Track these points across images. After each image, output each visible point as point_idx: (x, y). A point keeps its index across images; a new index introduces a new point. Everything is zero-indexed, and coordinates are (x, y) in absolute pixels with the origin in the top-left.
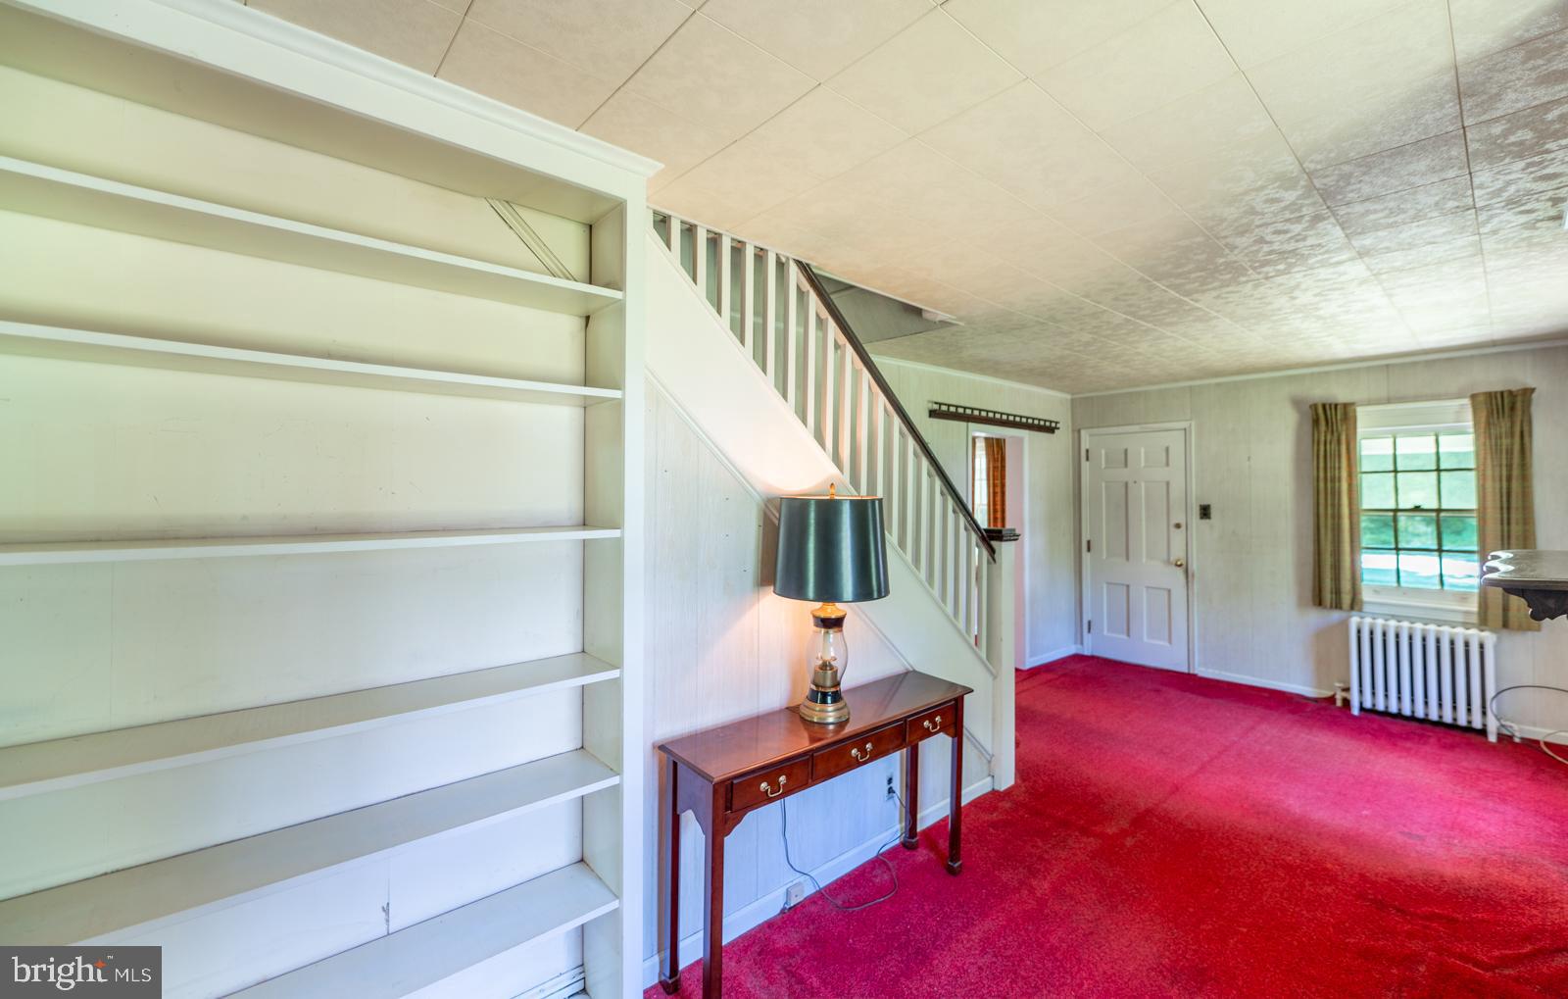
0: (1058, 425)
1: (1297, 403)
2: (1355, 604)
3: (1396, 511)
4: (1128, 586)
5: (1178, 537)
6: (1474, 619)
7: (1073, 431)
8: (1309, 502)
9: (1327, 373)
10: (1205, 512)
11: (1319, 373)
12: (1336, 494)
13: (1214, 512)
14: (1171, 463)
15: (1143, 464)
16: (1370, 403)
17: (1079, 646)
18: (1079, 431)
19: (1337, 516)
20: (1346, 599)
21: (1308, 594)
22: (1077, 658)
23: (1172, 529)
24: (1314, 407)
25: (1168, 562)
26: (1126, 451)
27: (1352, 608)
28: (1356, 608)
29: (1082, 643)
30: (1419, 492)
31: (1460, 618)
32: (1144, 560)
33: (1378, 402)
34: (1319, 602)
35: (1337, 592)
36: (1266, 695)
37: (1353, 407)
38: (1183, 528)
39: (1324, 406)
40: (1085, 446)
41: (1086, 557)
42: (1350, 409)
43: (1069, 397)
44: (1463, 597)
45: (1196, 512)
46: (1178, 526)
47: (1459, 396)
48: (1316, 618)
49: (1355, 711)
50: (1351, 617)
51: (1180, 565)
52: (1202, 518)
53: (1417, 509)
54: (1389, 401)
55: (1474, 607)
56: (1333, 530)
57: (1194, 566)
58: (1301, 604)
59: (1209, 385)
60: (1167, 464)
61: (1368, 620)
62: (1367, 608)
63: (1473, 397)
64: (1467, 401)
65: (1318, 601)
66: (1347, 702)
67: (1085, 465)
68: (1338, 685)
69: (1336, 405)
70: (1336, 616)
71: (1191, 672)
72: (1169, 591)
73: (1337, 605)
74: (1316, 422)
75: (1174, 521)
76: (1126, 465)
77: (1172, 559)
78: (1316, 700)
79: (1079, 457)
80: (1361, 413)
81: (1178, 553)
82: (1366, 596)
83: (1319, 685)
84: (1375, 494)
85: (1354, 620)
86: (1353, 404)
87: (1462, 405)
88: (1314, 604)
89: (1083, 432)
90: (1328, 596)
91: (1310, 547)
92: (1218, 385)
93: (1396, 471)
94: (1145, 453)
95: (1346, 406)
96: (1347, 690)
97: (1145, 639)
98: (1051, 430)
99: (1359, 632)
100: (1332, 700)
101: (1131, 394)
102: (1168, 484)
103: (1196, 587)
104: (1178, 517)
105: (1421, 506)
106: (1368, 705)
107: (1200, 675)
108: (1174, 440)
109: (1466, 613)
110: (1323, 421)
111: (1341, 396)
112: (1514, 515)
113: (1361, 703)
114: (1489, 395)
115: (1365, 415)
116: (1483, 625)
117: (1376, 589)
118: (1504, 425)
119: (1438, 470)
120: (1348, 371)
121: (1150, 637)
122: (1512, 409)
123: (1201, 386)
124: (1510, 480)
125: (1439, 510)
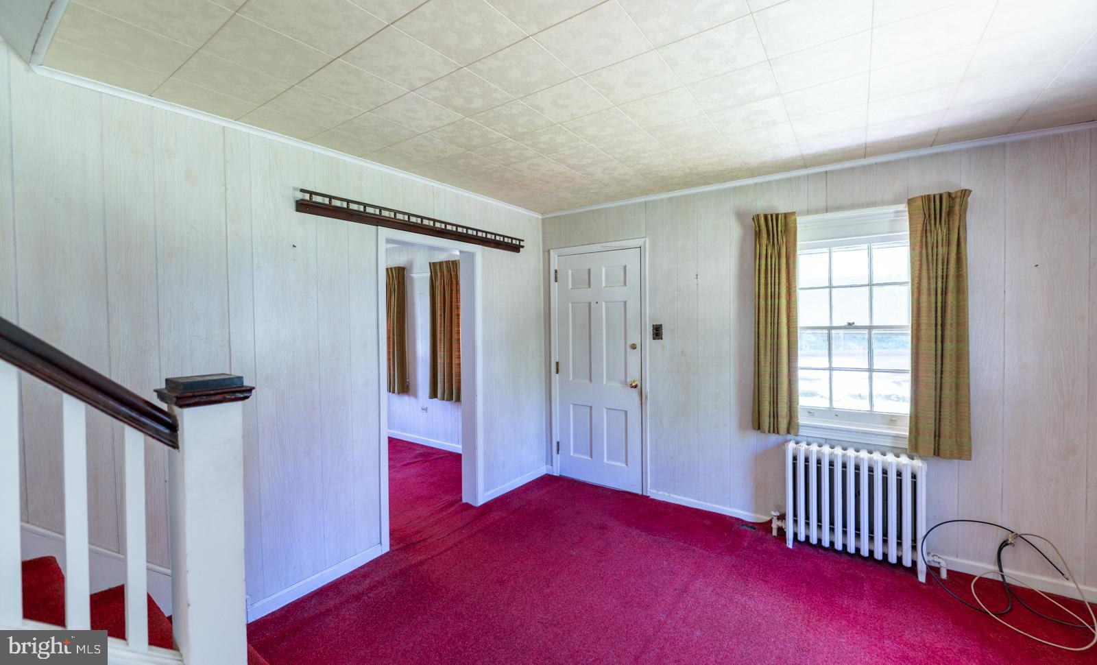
0: (522, 243)
1: (740, 215)
2: (792, 427)
3: (830, 328)
4: (591, 407)
5: (634, 357)
6: (905, 445)
7: (544, 251)
8: (751, 319)
9: (769, 183)
10: (657, 332)
11: (762, 184)
12: (776, 311)
13: (665, 332)
14: (627, 284)
15: (604, 285)
16: (808, 212)
17: (550, 467)
18: (549, 251)
19: (776, 336)
20: (783, 423)
21: (749, 416)
22: (547, 481)
23: (629, 349)
24: (756, 218)
25: (625, 383)
26: (589, 270)
27: (788, 432)
28: (792, 432)
29: (552, 465)
30: (852, 309)
31: (889, 443)
32: (605, 382)
33: (817, 211)
34: (758, 427)
35: (775, 415)
36: (708, 522)
37: (793, 217)
38: (639, 348)
39: (766, 217)
40: (554, 265)
41: (556, 378)
42: (790, 220)
43: (540, 217)
44: (892, 420)
45: (649, 332)
46: (634, 347)
47: (895, 202)
48: (755, 440)
49: (790, 544)
50: (788, 441)
51: (636, 387)
52: (654, 339)
53: (850, 326)
54: (827, 210)
55: (904, 431)
56: (772, 350)
57: (648, 388)
58: (742, 427)
59: (662, 200)
60: (625, 284)
61: (803, 446)
62: (802, 432)
63: (910, 202)
64: (903, 207)
65: (757, 425)
66: (782, 531)
67: (554, 286)
68: (773, 513)
69: (777, 216)
70: (773, 438)
71: (644, 494)
72: (626, 412)
73: (775, 430)
74: (758, 234)
75: (630, 342)
76: (590, 287)
77: (629, 381)
78: (754, 525)
79: (550, 276)
80: (802, 222)
81: (634, 375)
82: (802, 419)
83: (756, 510)
84: (811, 311)
85: (791, 446)
86: (793, 213)
87: (897, 212)
88: (755, 429)
89: (552, 252)
90: (766, 420)
91: (751, 368)
92: (670, 199)
93: (831, 287)
94: (607, 272)
95: (786, 216)
96: (782, 517)
97: (605, 460)
98: (516, 248)
99: (795, 458)
100: (768, 526)
101: (593, 211)
102: (625, 302)
103: (649, 408)
104: (634, 338)
105: (853, 323)
106: (802, 538)
107: (653, 497)
108: (631, 259)
109: (897, 437)
110: (764, 235)
111: (782, 207)
112: (950, 333)
113: (795, 535)
114: (928, 199)
115: (804, 228)
116: (914, 450)
117: (811, 412)
118: (941, 232)
119: (871, 285)
120: (789, 180)
121: (609, 458)
122: (949, 213)
123: (654, 201)
124: (945, 292)
125: (870, 328)
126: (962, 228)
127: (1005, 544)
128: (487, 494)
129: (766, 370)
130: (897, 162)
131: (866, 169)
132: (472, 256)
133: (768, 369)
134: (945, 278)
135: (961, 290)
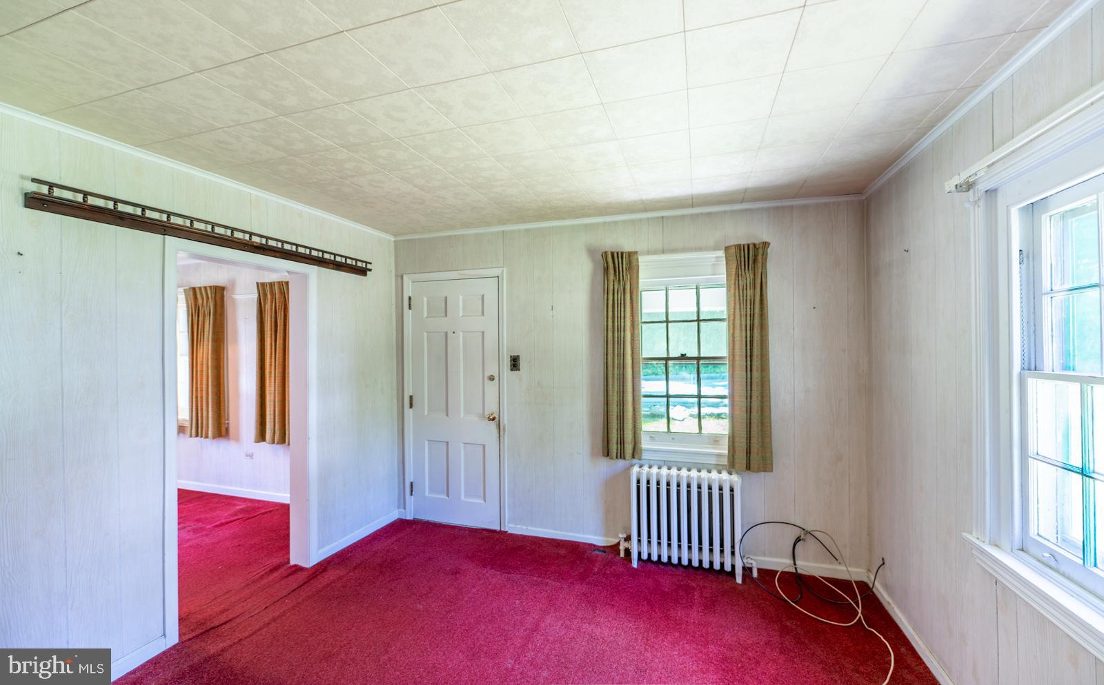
0: (369, 266)
1: (591, 251)
2: (636, 452)
3: (667, 359)
4: (447, 443)
5: (491, 388)
6: (725, 461)
7: (396, 276)
8: (601, 350)
9: (616, 223)
10: (515, 363)
11: (610, 223)
12: (621, 343)
13: (522, 363)
14: (485, 314)
15: (461, 314)
16: (649, 253)
17: (401, 510)
18: (402, 277)
19: (622, 366)
20: (629, 448)
21: (599, 444)
22: (399, 527)
23: (487, 382)
24: (605, 254)
25: (483, 416)
26: (446, 298)
27: (633, 457)
28: (636, 456)
29: (405, 509)
30: (683, 342)
31: (713, 461)
32: (462, 415)
33: (655, 252)
34: (607, 454)
35: (622, 442)
36: (562, 552)
37: (636, 257)
38: (496, 379)
39: (612, 254)
40: (408, 292)
41: (409, 413)
42: (634, 257)
43: (393, 239)
44: (715, 440)
45: (507, 363)
46: (491, 378)
47: (715, 248)
48: (606, 467)
49: (635, 564)
50: (632, 465)
51: (494, 419)
52: (512, 370)
53: (683, 357)
54: (663, 252)
55: (725, 449)
56: (619, 379)
57: (505, 421)
58: (593, 455)
59: (519, 231)
60: (483, 314)
61: (646, 468)
62: (645, 456)
63: (727, 249)
64: (721, 253)
65: (606, 453)
66: (628, 552)
67: (408, 314)
68: (621, 536)
69: (622, 253)
70: (621, 463)
71: (502, 529)
72: (484, 446)
73: (622, 455)
74: (606, 270)
75: (488, 374)
76: (446, 316)
77: (487, 413)
78: (604, 549)
79: (404, 304)
80: (644, 262)
81: (491, 408)
82: (645, 444)
83: (607, 534)
84: (652, 343)
85: (636, 469)
86: (636, 253)
87: (717, 257)
88: (604, 456)
89: (405, 277)
90: (614, 447)
91: (601, 398)
92: (527, 231)
93: (667, 322)
94: (464, 301)
95: (630, 254)
96: (628, 539)
97: (463, 498)
98: (363, 272)
99: (638, 482)
100: (615, 548)
101: (450, 237)
102: (483, 332)
103: (506, 441)
104: (492, 369)
105: (685, 354)
106: (645, 556)
107: (510, 532)
108: (488, 288)
109: (719, 455)
110: (611, 271)
111: (627, 247)
112: (756, 363)
113: (640, 554)
114: (739, 247)
115: (646, 265)
116: (731, 467)
117: (653, 435)
118: (750, 276)
119: (699, 320)
120: (633, 221)
121: (467, 495)
122: (755, 261)
123: (512, 232)
124: (752, 329)
125: (698, 359)
126: (764, 274)
127: (798, 540)
128: (321, 551)
129: (614, 399)
130: (716, 213)
131: (694, 217)
132: (305, 277)
133: (616, 399)
134: (752, 316)
135: (763, 327)
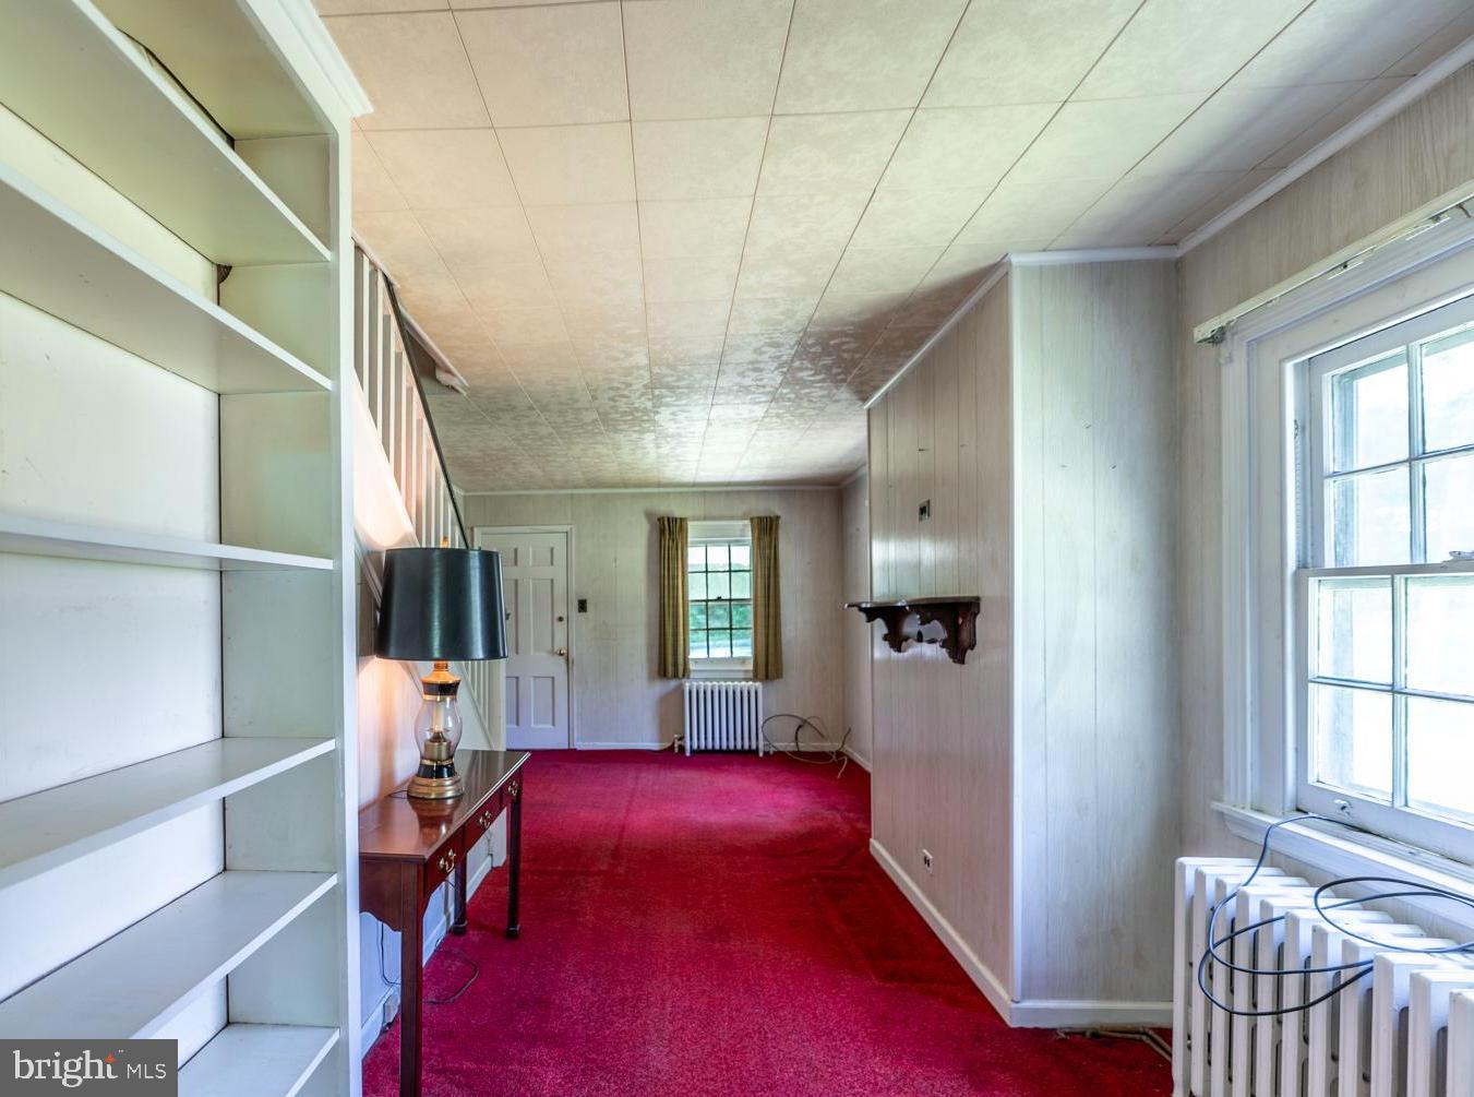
1: (649, 515)
2: (686, 673)
3: (707, 601)
4: (517, 678)
5: (560, 629)
6: (751, 675)
9: (668, 493)
10: (582, 606)
11: (663, 494)
12: (675, 589)
13: (589, 606)
14: (554, 563)
15: (531, 563)
16: (695, 519)
18: (472, 529)
19: (676, 606)
20: (681, 668)
21: (655, 668)
23: (556, 623)
24: (661, 520)
25: (552, 652)
26: (516, 550)
27: (685, 676)
28: (687, 676)
30: (719, 588)
31: (741, 676)
32: (532, 653)
33: (700, 519)
35: (676, 664)
38: (565, 620)
39: (669, 519)
42: (685, 522)
43: (462, 493)
44: (743, 660)
45: (575, 605)
46: (561, 619)
47: (743, 518)
48: (661, 687)
49: (688, 754)
50: (685, 682)
51: (562, 655)
52: (579, 612)
53: (719, 599)
54: (705, 519)
55: (750, 667)
56: (673, 617)
57: (574, 654)
58: (651, 678)
59: (586, 495)
60: (552, 564)
61: (695, 684)
62: (692, 675)
63: (752, 519)
64: (748, 522)
65: (663, 674)
66: (682, 748)
68: (676, 736)
69: (675, 519)
70: (673, 683)
71: (572, 747)
72: (553, 678)
73: (676, 676)
74: (662, 532)
75: (557, 615)
76: (516, 564)
77: (556, 649)
78: (660, 751)
80: (691, 526)
81: (560, 644)
82: (692, 666)
83: (661, 741)
84: (696, 590)
85: (687, 685)
86: (685, 519)
87: (745, 525)
88: (661, 677)
89: (475, 530)
90: (669, 669)
92: (594, 495)
93: (707, 572)
94: (534, 552)
95: (681, 519)
96: (681, 738)
97: (533, 726)
99: (690, 694)
100: (672, 748)
101: (520, 496)
102: (552, 581)
103: (575, 671)
104: (561, 611)
105: (722, 598)
106: (695, 747)
107: (579, 748)
108: (558, 542)
109: (746, 671)
110: (667, 532)
111: (678, 513)
112: (771, 602)
113: (691, 747)
114: (760, 519)
115: (693, 529)
116: (755, 678)
117: (697, 661)
118: (767, 539)
119: (730, 571)
120: (681, 493)
121: (536, 723)
122: (771, 529)
123: (579, 495)
124: (769, 577)
125: (730, 600)
126: (776, 539)
127: (800, 727)
129: (669, 630)
130: (744, 492)
131: (727, 493)
133: (671, 630)
134: (769, 569)
135: (776, 576)
